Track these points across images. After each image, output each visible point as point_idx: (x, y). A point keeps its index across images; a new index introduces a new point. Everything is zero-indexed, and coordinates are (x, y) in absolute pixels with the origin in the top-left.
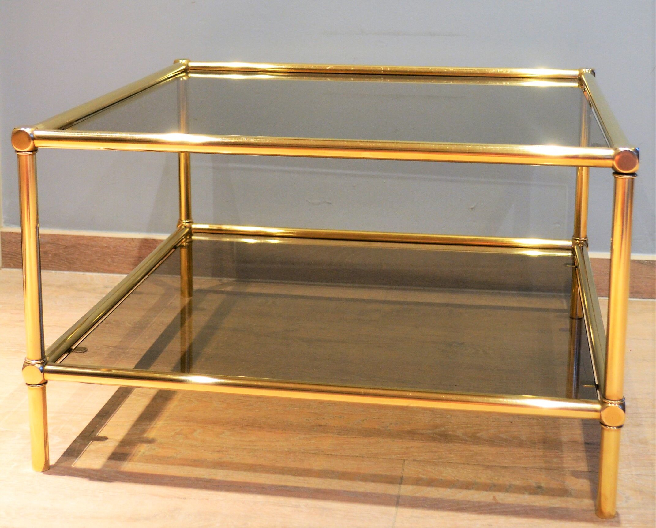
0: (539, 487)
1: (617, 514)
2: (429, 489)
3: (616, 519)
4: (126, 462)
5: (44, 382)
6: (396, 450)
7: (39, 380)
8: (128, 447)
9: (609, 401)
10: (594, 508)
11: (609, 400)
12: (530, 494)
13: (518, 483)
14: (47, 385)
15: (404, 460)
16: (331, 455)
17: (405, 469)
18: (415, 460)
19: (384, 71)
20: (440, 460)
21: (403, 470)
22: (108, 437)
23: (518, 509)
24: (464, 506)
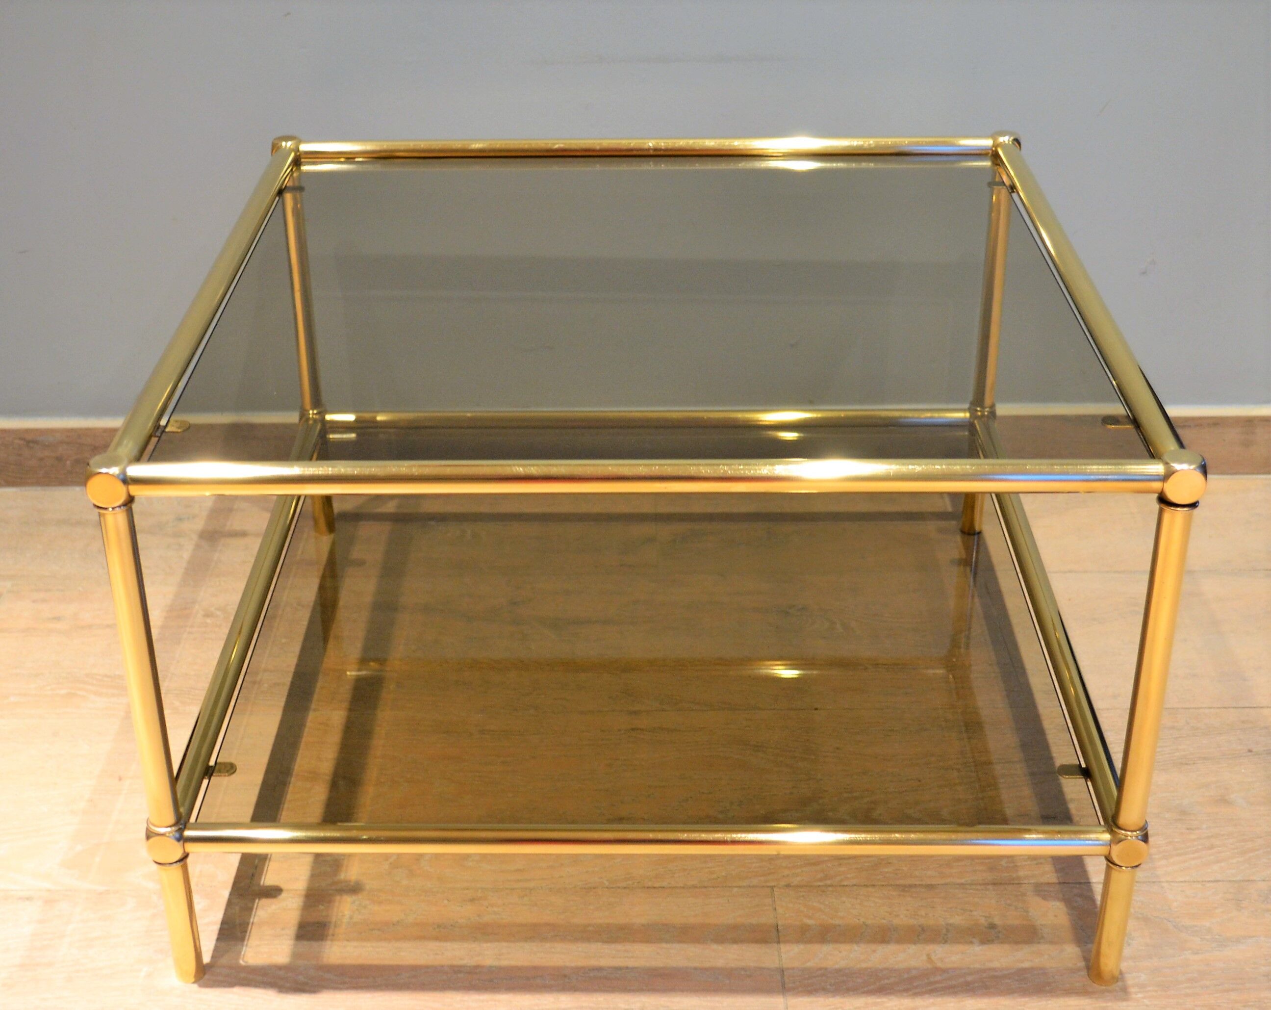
0: (992, 926)
1: (1121, 973)
2: (826, 948)
3: (1120, 984)
4: (329, 943)
5: (185, 855)
6: (754, 865)
7: (179, 855)
8: (321, 907)
9: (1123, 832)
10: (1082, 964)
11: (1122, 829)
12: (983, 942)
13: (957, 920)
14: (189, 860)
15: (772, 887)
16: (654, 888)
17: (777, 908)
18: (788, 886)
19: (655, 150)
20: (829, 882)
21: (775, 909)
22: (283, 886)
23: (969, 978)
24: (886, 981)
